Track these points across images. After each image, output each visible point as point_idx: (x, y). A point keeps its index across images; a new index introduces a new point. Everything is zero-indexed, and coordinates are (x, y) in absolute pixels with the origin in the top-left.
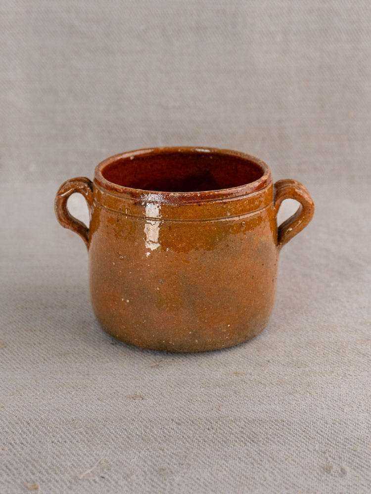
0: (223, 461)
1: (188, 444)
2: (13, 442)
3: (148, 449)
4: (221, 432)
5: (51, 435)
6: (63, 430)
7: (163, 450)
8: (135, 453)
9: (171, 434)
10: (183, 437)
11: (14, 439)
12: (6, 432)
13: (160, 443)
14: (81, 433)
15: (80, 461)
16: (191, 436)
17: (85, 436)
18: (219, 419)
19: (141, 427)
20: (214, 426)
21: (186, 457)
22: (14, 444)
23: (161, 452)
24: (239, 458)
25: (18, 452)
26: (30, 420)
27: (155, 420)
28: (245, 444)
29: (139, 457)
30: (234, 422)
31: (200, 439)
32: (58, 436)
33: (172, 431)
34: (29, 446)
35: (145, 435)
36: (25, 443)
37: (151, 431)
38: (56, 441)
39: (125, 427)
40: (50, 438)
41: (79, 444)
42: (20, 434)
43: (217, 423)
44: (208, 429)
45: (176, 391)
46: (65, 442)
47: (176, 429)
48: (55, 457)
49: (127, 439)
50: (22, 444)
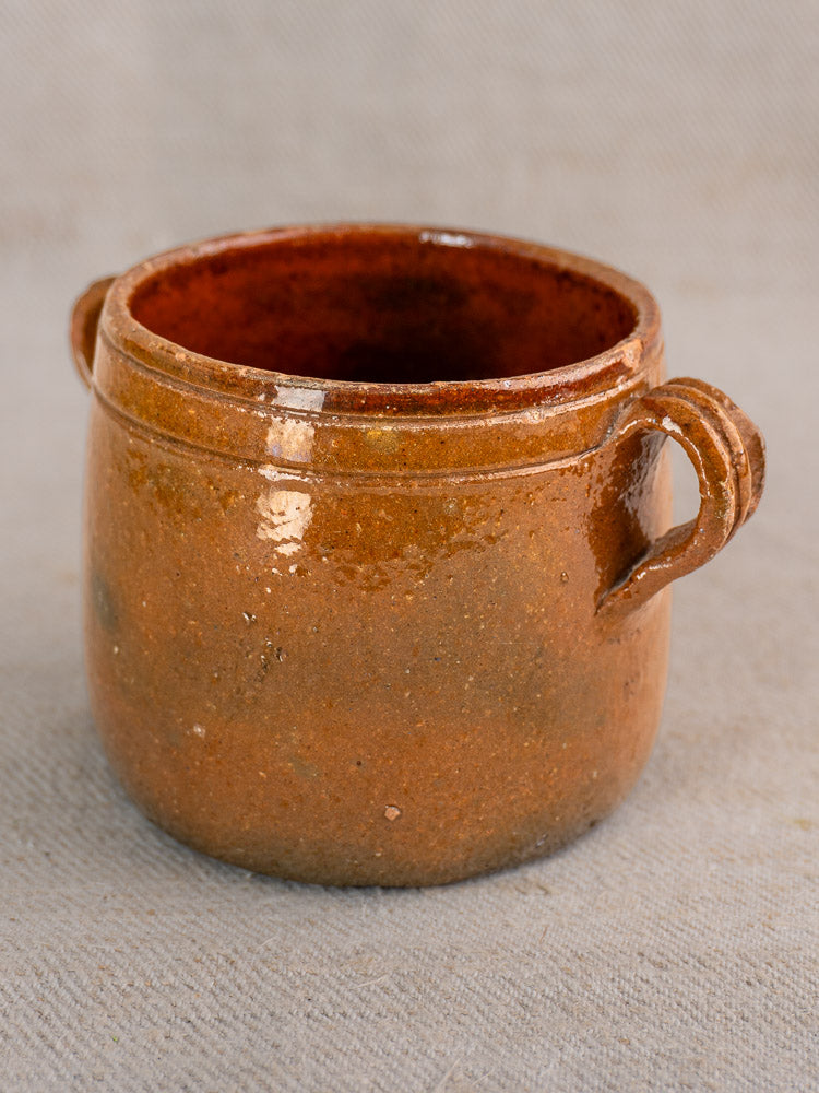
2: (193, 1017)
4: (788, 992)
5: (300, 994)
6: (334, 982)
7: (628, 1043)
9: (645, 996)
10: (679, 1004)
11: (195, 1008)
12: (172, 986)
13: (615, 1023)
14: (386, 990)
15: (395, 1071)
16: (702, 1001)
17: (397, 999)
18: (775, 956)
19: (553, 974)
20: (762, 973)
22: (199, 1023)
23: (623, 1048)
25: (213, 1044)
26: (235, 951)
27: (591, 953)
31: (730, 1013)
32: (322, 998)
33: (645, 986)
34: (242, 1027)
35: (571, 1000)
36: (230, 1019)
37: (586, 986)
38: (316, 1013)
39: (509, 974)
40: (300, 1005)
41: (385, 1022)
42: (212, 992)
43: (770, 964)
44: (749, 983)
45: (637, 870)
46: (344, 1015)
47: (656, 982)
48: (322, 1058)
49: (519, 1008)
50: (221, 1021)
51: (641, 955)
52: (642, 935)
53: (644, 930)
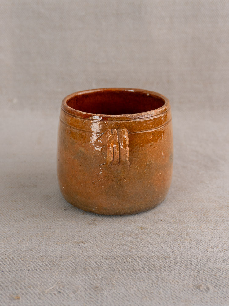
0: (134, 282)
1: (112, 272)
2: (4, 270)
3: (87, 275)
4: (133, 264)
5: (27, 265)
6: (35, 263)
7: (97, 276)
8: (80, 277)
9: (102, 266)
10: (109, 267)
11: (5, 269)
13: (95, 271)
14: (46, 265)
15: (45, 282)
17: (48, 266)
18: (131, 256)
19: (83, 261)
20: (128, 261)
21: (111, 280)
22: (5, 272)
23: (96, 276)
24: (144, 280)
25: (8, 276)
26: (15, 256)
27: (91, 256)
28: (147, 271)
29: (82, 279)
30: (141, 258)
31: (119, 269)
32: (32, 266)
33: (102, 263)
34: (14, 272)
35: (86, 266)
36: (12, 271)
37: (89, 264)
38: (30, 269)
39: (73, 261)
40: (27, 268)
41: (45, 271)
42: (9, 265)
43: (130, 258)
44: (125, 262)
45: (104, 239)
46: (36, 270)
47: (105, 262)
48: (30, 279)
49: (74, 268)
50: (10, 271)
51: (102, 257)
52: (103, 253)
53: (104, 251)
